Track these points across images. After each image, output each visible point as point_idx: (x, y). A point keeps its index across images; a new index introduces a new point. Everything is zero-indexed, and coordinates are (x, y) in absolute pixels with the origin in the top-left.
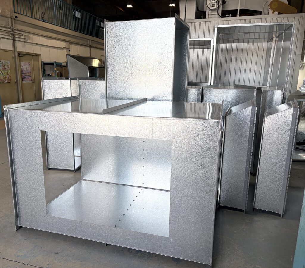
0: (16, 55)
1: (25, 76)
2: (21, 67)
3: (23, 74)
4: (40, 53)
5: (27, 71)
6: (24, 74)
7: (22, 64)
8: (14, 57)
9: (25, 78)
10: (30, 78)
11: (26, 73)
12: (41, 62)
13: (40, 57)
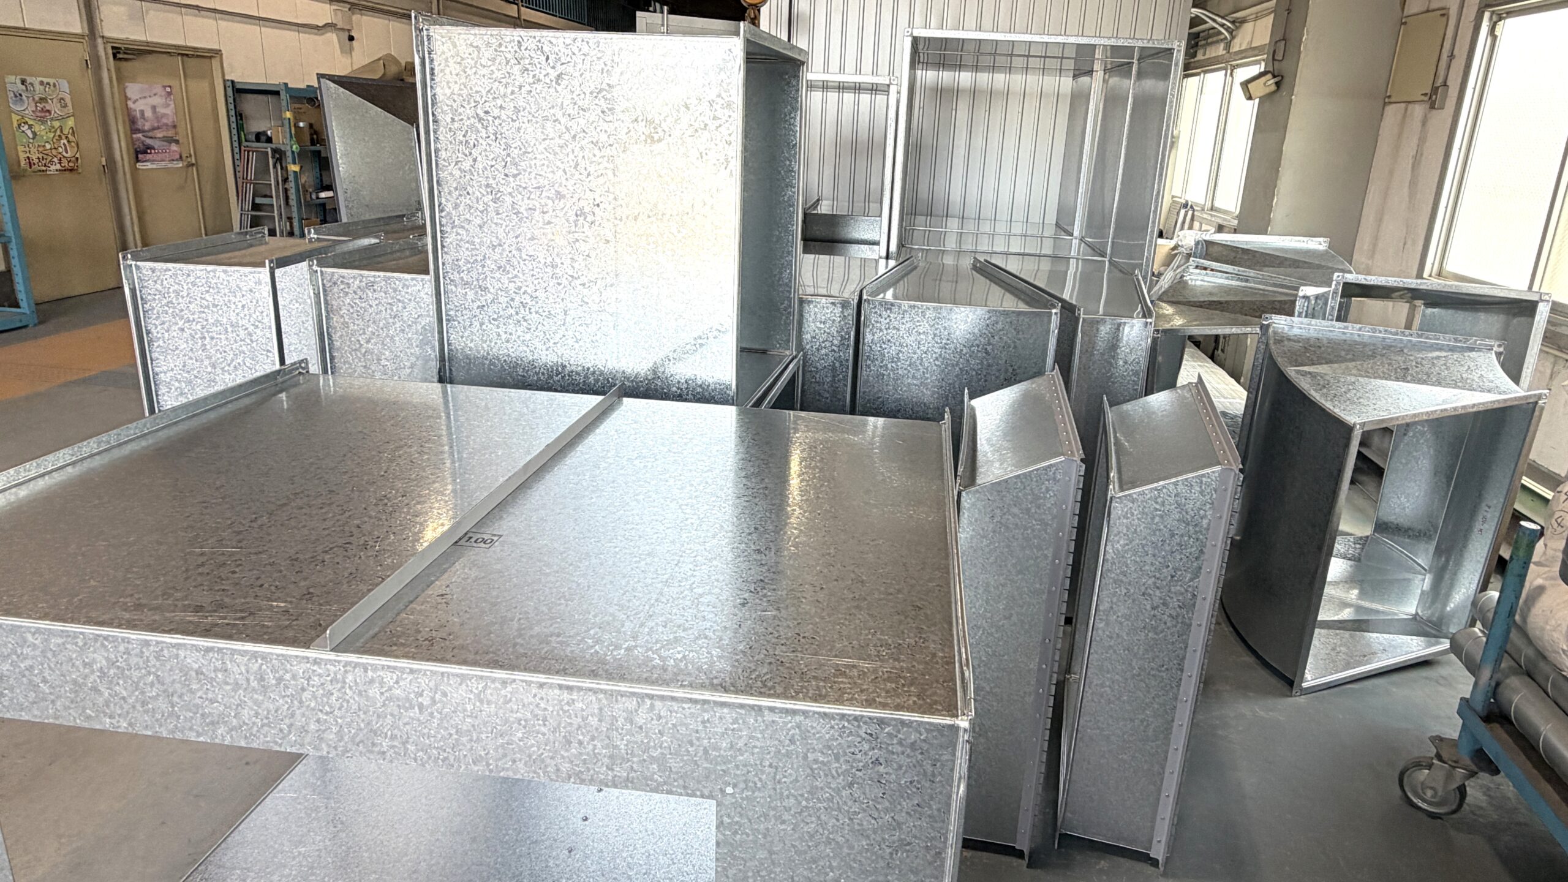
0: (102, 53)
1: (149, 141)
2: (130, 104)
3: (138, 131)
4: (217, 47)
5: (158, 118)
6: (144, 131)
7: (133, 90)
8: (93, 63)
9: (151, 148)
10: (174, 147)
11: (154, 129)
12: (225, 81)
13: (215, 63)
